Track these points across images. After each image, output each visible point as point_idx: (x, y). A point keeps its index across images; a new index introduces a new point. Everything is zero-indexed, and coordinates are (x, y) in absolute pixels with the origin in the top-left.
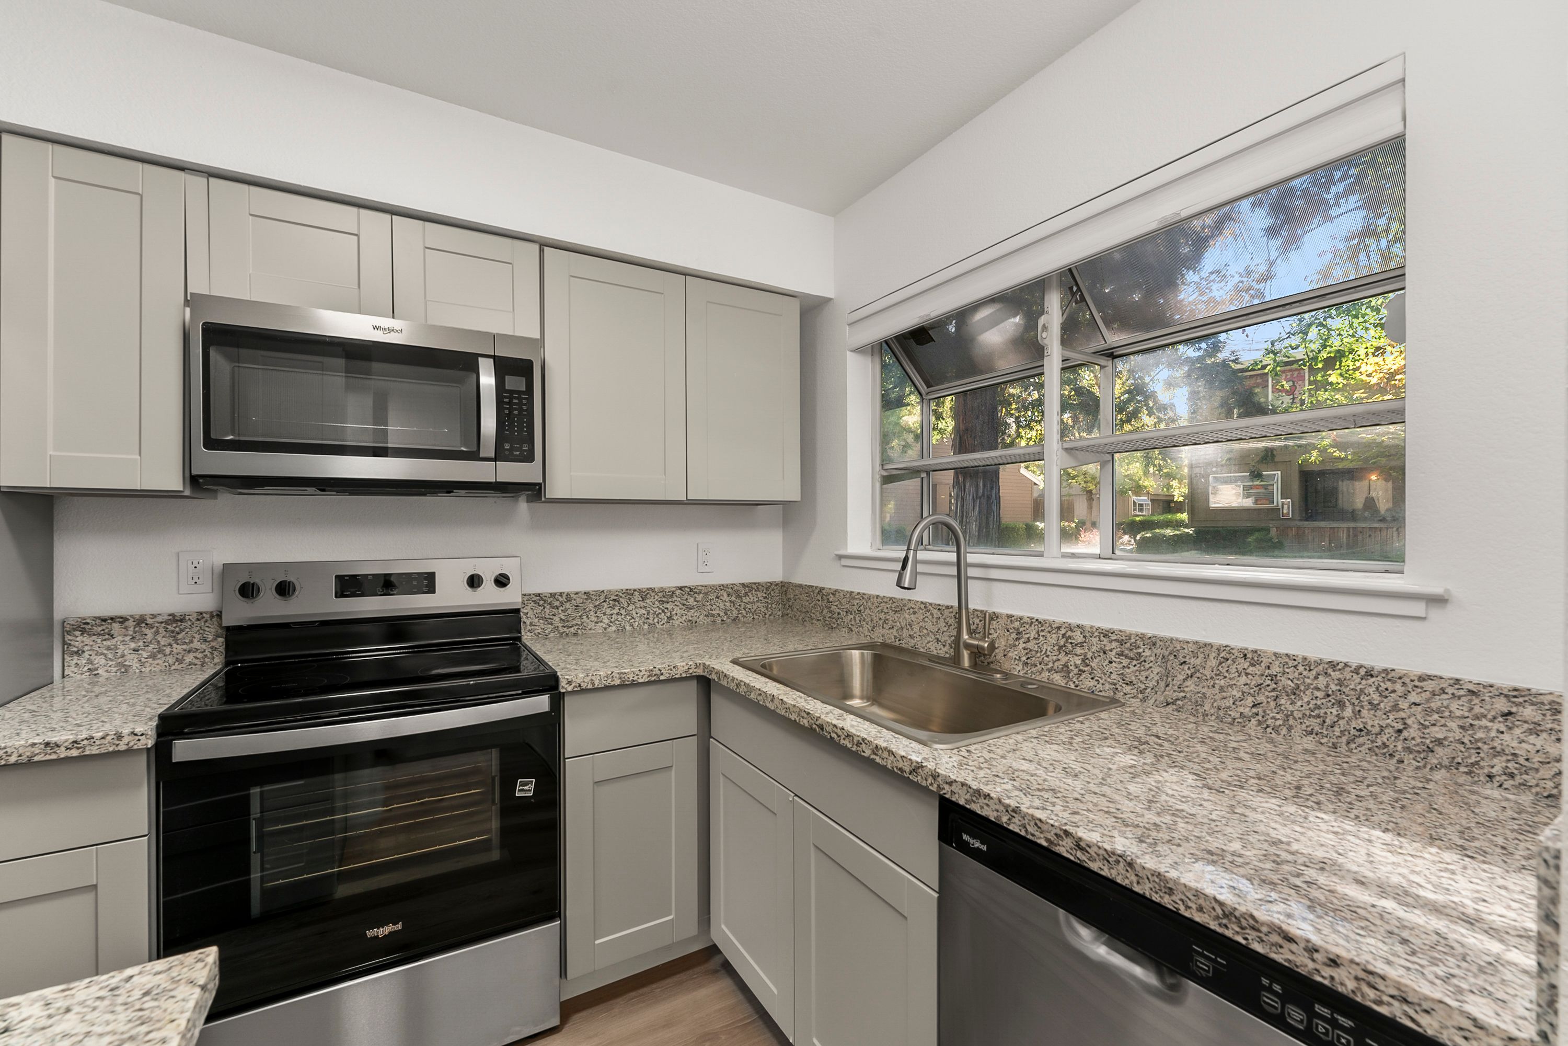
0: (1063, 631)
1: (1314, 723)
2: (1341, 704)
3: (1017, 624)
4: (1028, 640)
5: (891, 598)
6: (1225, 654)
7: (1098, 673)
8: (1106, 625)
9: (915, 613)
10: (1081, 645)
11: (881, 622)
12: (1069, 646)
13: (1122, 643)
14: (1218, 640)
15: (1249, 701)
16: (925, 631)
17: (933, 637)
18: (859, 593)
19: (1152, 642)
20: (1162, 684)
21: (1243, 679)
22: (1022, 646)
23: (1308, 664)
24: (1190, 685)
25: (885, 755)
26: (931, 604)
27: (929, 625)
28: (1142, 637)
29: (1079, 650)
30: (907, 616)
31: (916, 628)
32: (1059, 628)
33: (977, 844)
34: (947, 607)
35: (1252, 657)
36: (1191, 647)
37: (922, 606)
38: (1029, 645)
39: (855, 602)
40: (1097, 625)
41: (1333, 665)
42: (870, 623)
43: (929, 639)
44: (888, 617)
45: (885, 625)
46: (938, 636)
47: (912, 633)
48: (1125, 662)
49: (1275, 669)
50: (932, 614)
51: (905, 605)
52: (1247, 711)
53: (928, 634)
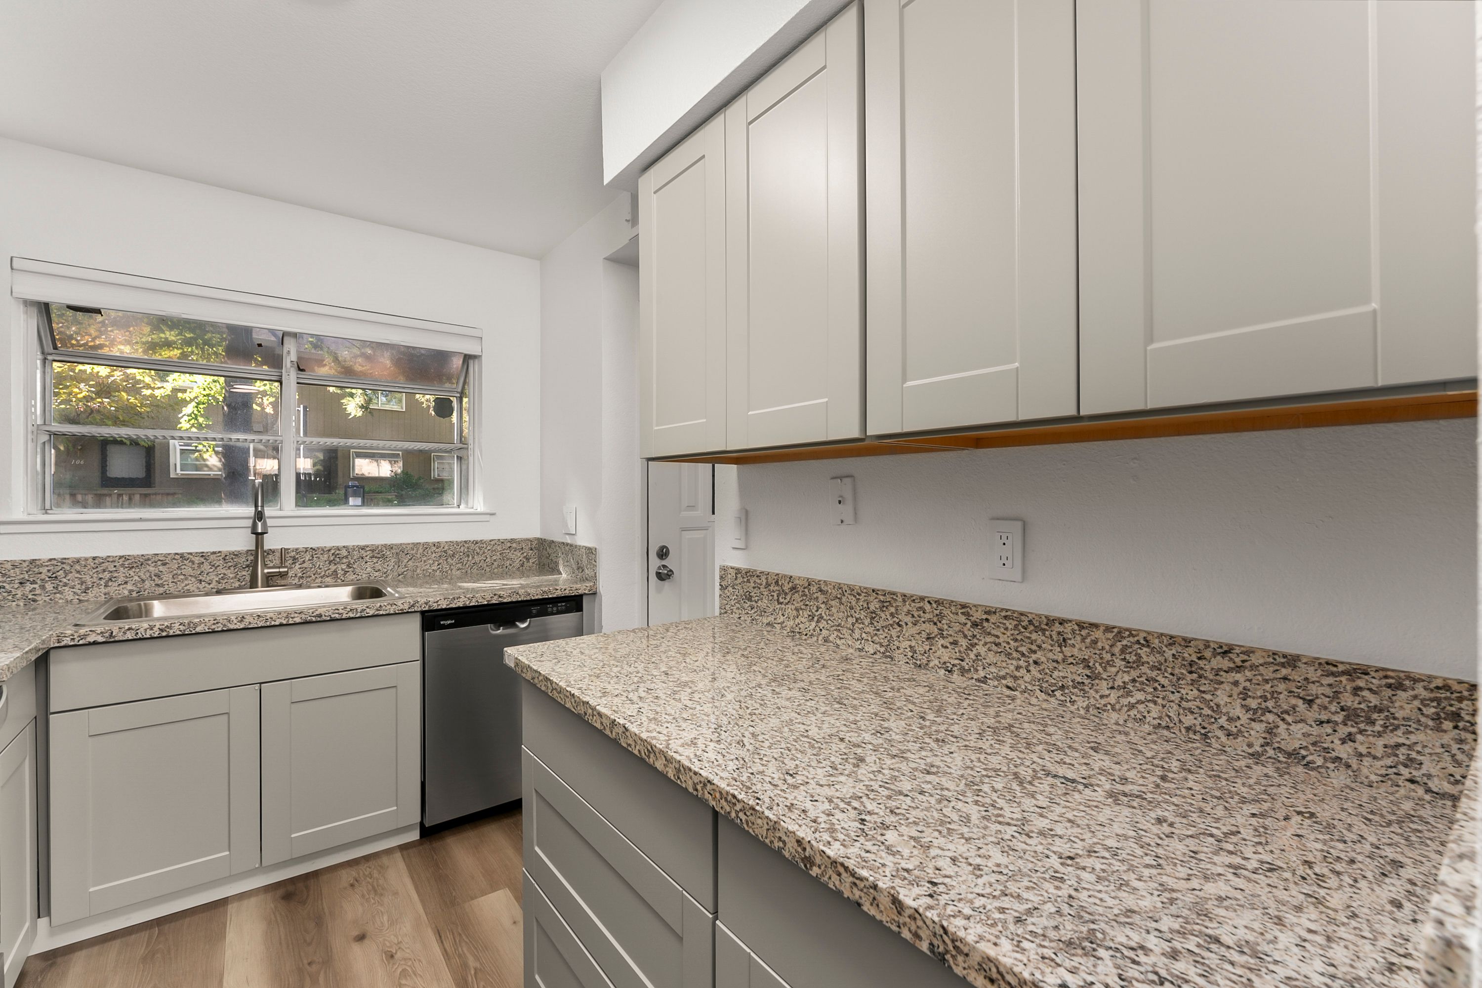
0: (333, 551)
1: (460, 565)
2: (468, 556)
3: (293, 554)
4: (304, 562)
5: (121, 557)
6: (426, 546)
8: (362, 543)
9: (164, 564)
10: (346, 557)
11: (102, 582)
12: (338, 560)
13: (373, 551)
14: (422, 541)
15: (436, 563)
16: (182, 577)
17: (193, 579)
18: (50, 560)
19: (391, 547)
20: (396, 567)
21: (434, 555)
22: (297, 566)
23: (457, 543)
24: (410, 563)
26: (191, 554)
27: (188, 571)
28: (385, 546)
29: (345, 560)
30: (151, 569)
31: (167, 577)
32: (329, 550)
33: (449, 622)
34: (214, 553)
35: (436, 545)
36: (411, 546)
37: (177, 557)
38: (304, 565)
39: (44, 570)
40: (356, 544)
41: (465, 542)
42: (78, 586)
43: (186, 582)
44: (116, 575)
45: (110, 584)
46: (201, 578)
47: (160, 582)
48: (375, 560)
49: (446, 548)
50: (193, 562)
51: (149, 559)
52: (435, 568)
53: (186, 579)
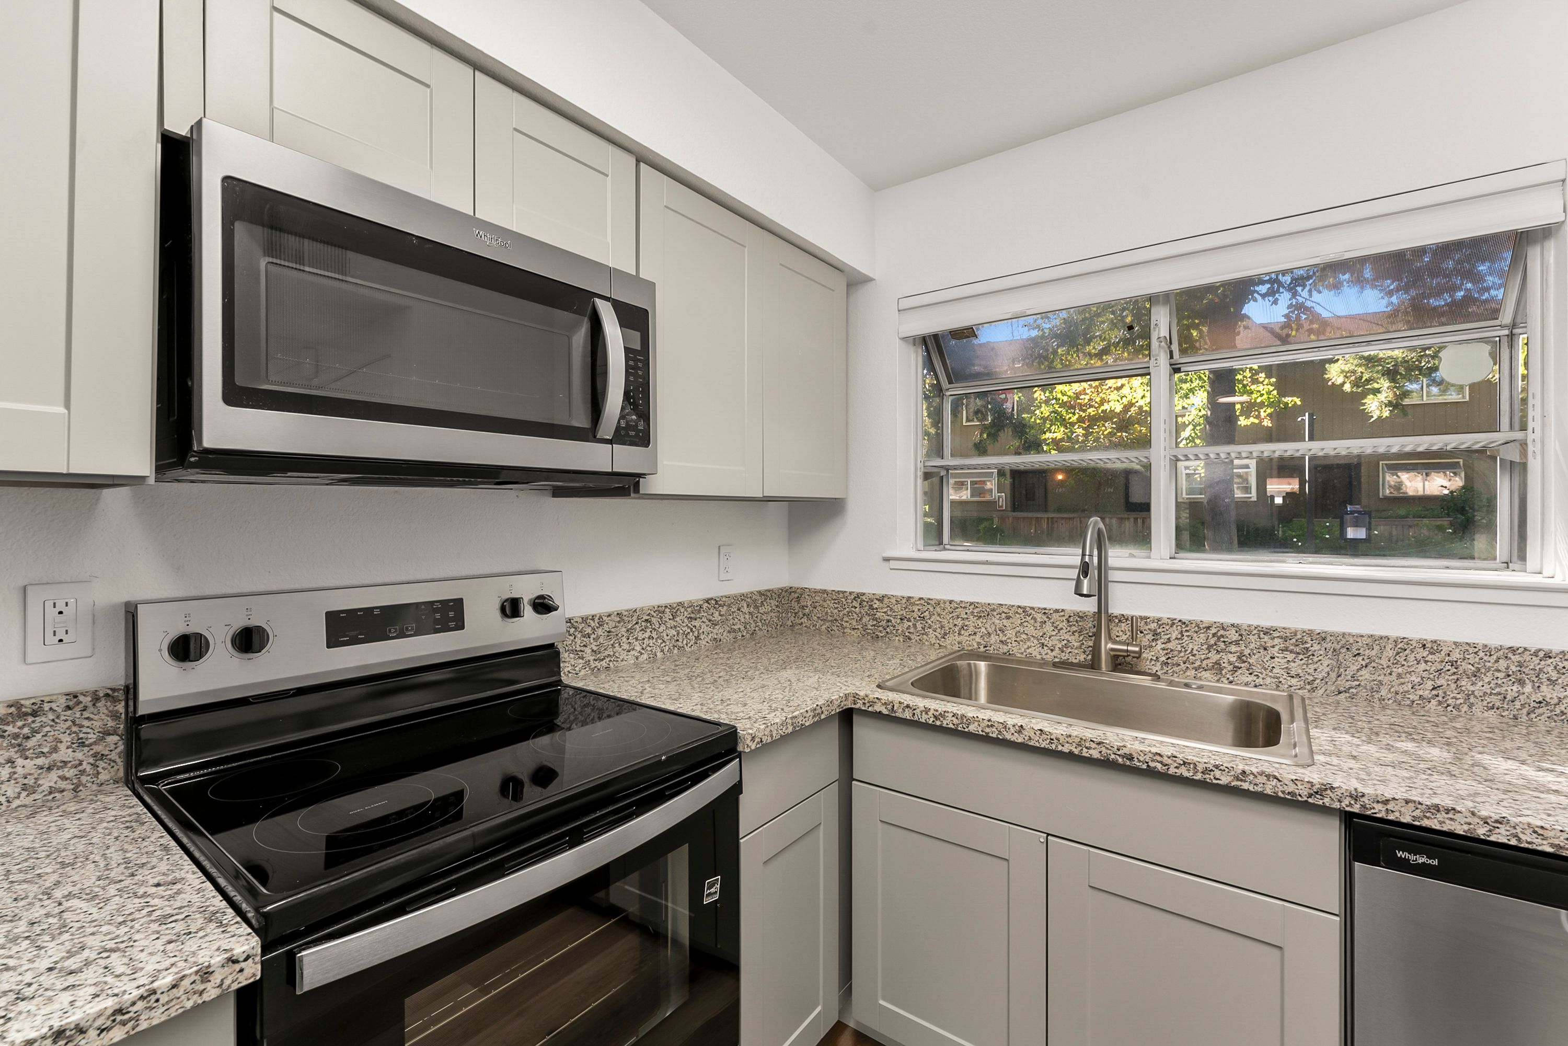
0: (1214, 630)
1: (1496, 700)
2: (1521, 682)
3: (1153, 626)
4: (1169, 640)
5: (971, 604)
6: (1402, 646)
7: (1257, 669)
8: (1266, 623)
9: (1008, 618)
10: (1237, 643)
11: (957, 629)
12: (1222, 645)
13: (1286, 639)
14: (1394, 633)
15: (1429, 684)
16: (1024, 636)
17: (1036, 642)
18: (920, 599)
19: (1322, 638)
20: (1333, 675)
21: (1423, 666)
22: (1160, 646)
23: (1488, 650)
24: (1365, 674)
25: (1262, 779)
26: (1033, 608)
27: (1030, 630)
28: (1310, 633)
29: (1233, 648)
30: (997, 622)
31: (1010, 633)
32: (1208, 628)
33: (1422, 860)
34: (1057, 611)
35: (1433, 647)
36: (1366, 640)
37: (1020, 611)
38: (1169, 646)
39: (916, 608)
40: (1255, 622)
41: (1513, 650)
42: (939, 630)
43: (1029, 644)
44: (967, 623)
45: (963, 632)
46: (1043, 641)
47: (1004, 639)
48: (1290, 657)
49: (1456, 656)
50: (1035, 619)
51: (994, 610)
52: (1426, 694)
53: (1029, 639)
